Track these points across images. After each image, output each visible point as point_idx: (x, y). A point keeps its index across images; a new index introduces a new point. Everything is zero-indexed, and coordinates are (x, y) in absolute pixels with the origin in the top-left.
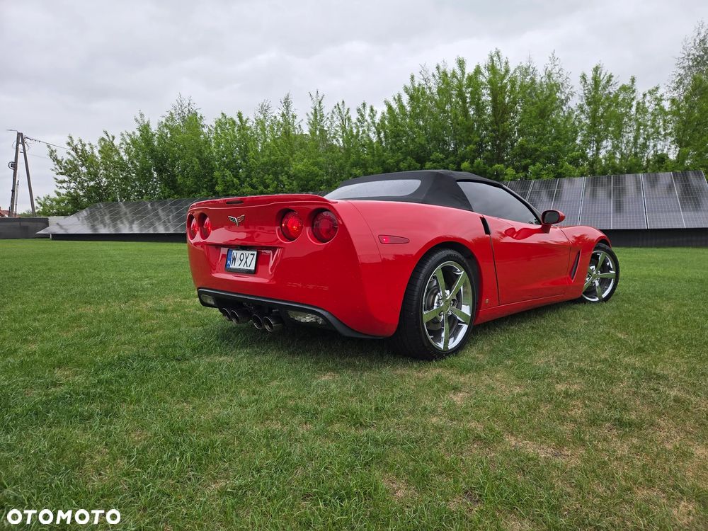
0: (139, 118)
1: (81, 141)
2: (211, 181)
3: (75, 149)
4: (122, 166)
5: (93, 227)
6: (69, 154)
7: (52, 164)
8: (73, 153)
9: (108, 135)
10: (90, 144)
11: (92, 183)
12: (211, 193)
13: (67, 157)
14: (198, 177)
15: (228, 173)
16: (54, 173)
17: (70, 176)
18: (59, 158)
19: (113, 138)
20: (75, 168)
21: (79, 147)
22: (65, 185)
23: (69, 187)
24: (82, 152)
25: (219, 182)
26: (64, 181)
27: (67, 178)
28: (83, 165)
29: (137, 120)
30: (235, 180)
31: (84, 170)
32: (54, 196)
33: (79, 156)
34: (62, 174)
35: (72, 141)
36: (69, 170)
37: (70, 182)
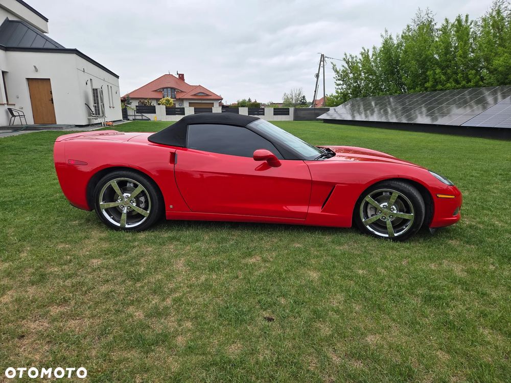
0: (384, 34)
1: (351, 55)
2: (425, 78)
3: (348, 63)
4: (370, 71)
5: (353, 116)
6: (343, 66)
7: (334, 74)
8: (346, 66)
9: (365, 50)
10: (356, 57)
11: (355, 84)
12: (423, 89)
13: (342, 69)
14: (416, 76)
15: (438, 71)
16: (335, 80)
17: (343, 81)
18: (338, 70)
19: (368, 51)
20: (347, 75)
21: (350, 60)
22: (340, 87)
23: (342, 88)
24: (352, 64)
25: (430, 79)
26: (340, 85)
27: (342, 82)
28: (351, 73)
29: (382, 36)
30: (443, 77)
31: (351, 75)
32: (335, 94)
33: (349, 67)
34: (339, 80)
35: (346, 57)
36: (343, 77)
37: (343, 85)
